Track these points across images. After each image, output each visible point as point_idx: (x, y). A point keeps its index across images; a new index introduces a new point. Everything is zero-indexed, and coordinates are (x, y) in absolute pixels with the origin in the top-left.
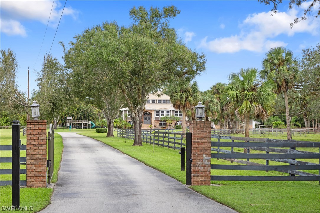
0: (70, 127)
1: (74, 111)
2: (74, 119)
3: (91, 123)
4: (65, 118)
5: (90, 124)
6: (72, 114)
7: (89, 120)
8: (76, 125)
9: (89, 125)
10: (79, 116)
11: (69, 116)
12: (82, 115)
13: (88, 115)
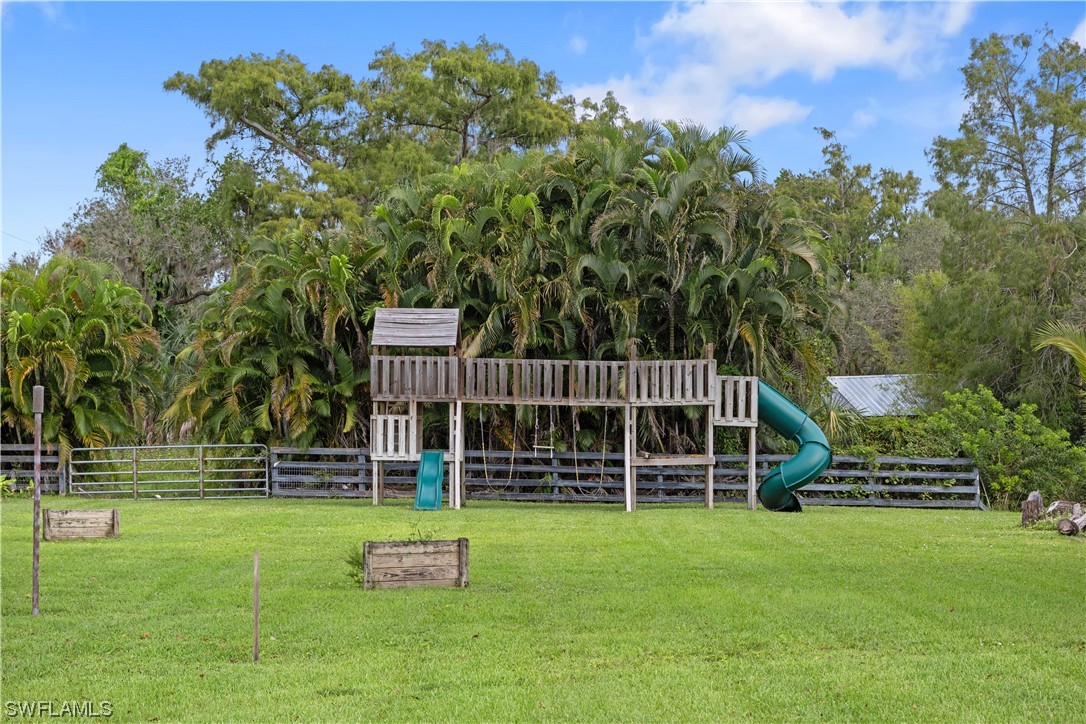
0: (428, 470)
1: (491, 224)
2: (501, 345)
3: (767, 414)
4: (354, 333)
5: (752, 422)
6: (464, 268)
7: (734, 358)
8: (529, 433)
9: (731, 440)
10: (574, 301)
11: (425, 303)
12: (621, 290)
13: (714, 280)
